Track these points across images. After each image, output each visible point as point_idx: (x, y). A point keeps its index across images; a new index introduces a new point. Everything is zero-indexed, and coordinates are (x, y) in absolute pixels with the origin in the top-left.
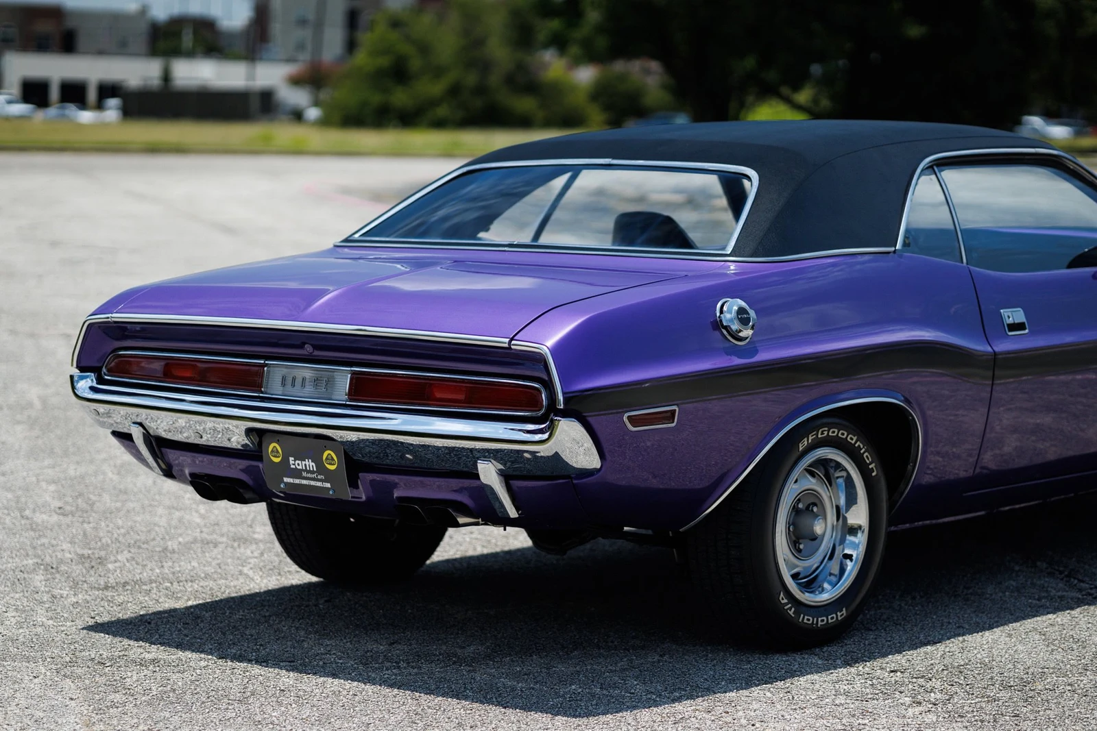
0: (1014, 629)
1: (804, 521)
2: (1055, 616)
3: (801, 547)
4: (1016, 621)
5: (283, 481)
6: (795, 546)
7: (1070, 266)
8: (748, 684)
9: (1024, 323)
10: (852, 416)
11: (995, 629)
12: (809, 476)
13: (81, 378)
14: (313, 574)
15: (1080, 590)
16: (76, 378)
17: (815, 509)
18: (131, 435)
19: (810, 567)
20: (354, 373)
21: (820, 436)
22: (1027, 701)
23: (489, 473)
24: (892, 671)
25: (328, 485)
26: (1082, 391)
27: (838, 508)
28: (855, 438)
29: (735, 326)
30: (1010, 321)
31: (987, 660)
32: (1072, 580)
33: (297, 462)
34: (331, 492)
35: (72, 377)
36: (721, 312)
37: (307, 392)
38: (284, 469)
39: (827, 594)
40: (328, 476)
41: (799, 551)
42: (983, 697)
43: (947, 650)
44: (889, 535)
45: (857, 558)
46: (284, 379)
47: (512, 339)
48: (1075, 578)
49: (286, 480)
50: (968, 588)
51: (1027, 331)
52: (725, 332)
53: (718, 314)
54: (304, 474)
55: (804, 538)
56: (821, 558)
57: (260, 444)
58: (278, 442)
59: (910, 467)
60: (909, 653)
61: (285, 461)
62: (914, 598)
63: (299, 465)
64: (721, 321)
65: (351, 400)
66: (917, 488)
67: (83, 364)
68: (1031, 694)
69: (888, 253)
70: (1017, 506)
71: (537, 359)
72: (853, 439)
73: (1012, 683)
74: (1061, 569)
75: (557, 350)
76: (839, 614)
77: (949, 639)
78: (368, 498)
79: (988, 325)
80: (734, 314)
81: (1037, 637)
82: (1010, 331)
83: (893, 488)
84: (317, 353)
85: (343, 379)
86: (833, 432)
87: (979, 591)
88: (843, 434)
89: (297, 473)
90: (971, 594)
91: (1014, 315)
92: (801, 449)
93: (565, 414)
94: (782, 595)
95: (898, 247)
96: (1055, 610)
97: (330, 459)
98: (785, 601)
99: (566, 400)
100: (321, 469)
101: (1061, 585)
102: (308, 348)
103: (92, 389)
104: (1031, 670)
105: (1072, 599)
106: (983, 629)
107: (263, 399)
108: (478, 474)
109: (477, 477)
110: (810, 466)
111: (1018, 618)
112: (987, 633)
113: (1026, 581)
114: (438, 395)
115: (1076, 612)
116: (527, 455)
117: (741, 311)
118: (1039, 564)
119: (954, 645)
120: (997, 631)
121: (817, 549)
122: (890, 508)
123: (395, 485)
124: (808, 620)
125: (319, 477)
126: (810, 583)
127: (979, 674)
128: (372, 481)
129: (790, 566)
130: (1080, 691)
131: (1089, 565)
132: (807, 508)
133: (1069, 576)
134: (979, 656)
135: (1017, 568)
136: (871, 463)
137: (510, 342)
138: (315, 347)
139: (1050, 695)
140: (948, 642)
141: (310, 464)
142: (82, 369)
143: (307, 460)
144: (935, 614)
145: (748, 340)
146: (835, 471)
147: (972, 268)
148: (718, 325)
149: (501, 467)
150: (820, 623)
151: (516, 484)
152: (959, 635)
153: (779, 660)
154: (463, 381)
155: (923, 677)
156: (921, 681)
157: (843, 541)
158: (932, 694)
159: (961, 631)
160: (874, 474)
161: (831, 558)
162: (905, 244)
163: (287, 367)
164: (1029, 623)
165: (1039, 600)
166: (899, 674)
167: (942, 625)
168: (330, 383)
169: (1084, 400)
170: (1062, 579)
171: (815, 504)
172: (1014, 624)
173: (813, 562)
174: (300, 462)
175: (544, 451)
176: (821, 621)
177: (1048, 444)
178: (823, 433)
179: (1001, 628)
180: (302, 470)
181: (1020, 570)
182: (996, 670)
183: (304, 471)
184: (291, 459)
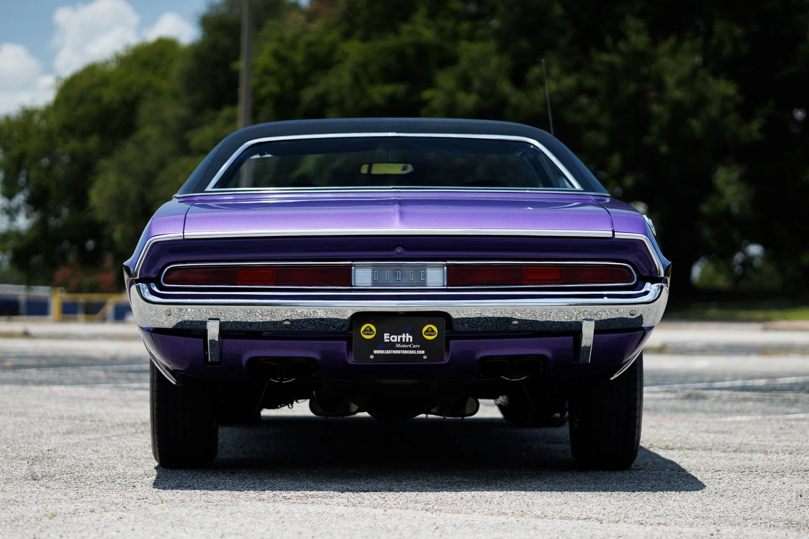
5: (372, 353)
20: (450, 266)
23: (590, 328)
25: (423, 352)
33: (392, 337)
34: (424, 358)
38: (377, 343)
40: (424, 344)
49: (375, 352)
54: (398, 346)
58: (373, 322)
61: (380, 336)
63: (395, 339)
65: (449, 285)
67: (142, 277)
84: (409, 253)
89: (391, 346)
97: (430, 331)
100: (418, 340)
102: (399, 249)
103: (155, 293)
114: (531, 277)
125: (414, 346)
137: (613, 233)
138: (406, 249)
141: (407, 337)
143: (404, 334)
180: (397, 343)
183: (399, 343)
184: (386, 336)
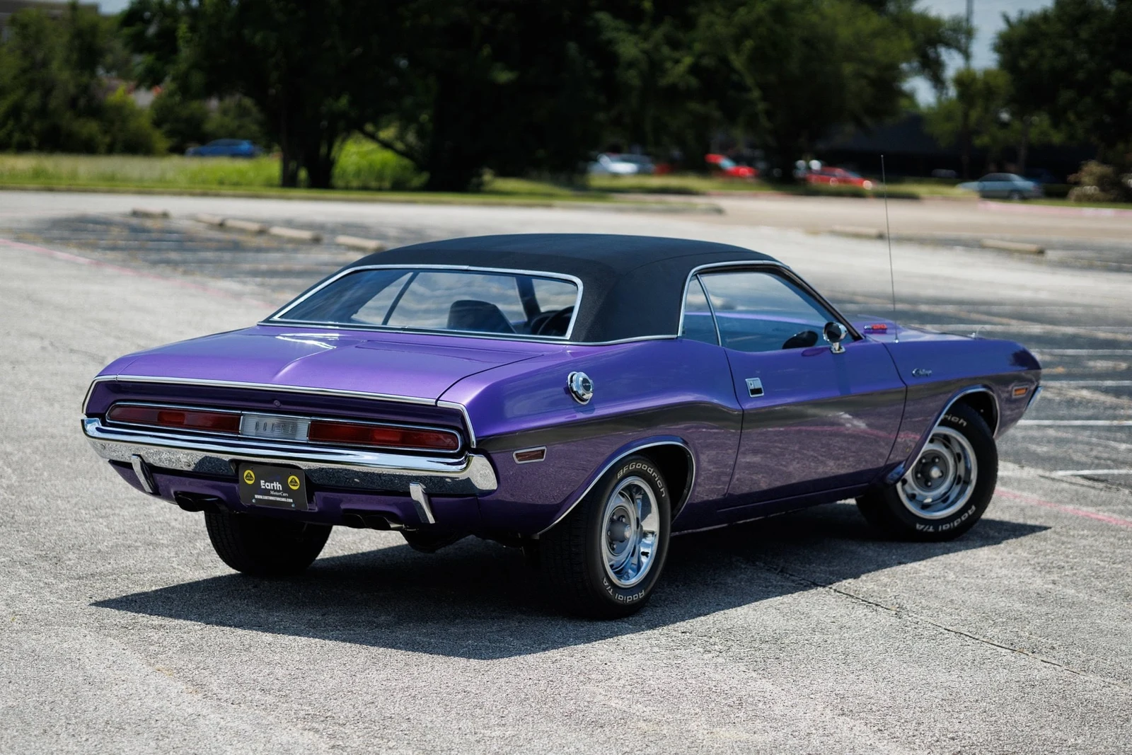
0: (756, 606)
1: (618, 528)
2: (782, 598)
3: (615, 546)
4: (756, 601)
5: (254, 498)
6: (610, 546)
7: (786, 346)
8: (589, 640)
9: (760, 389)
10: (650, 455)
11: (743, 606)
12: (621, 497)
13: (89, 422)
14: (234, 568)
15: (793, 581)
16: (85, 423)
17: (624, 520)
18: (131, 464)
19: (619, 561)
20: (312, 421)
21: (630, 468)
22: (781, 650)
23: (417, 492)
24: (683, 633)
25: (291, 501)
26: (776, 438)
27: (638, 519)
28: (652, 470)
29: (581, 392)
30: (752, 387)
31: (745, 625)
32: (785, 574)
33: (267, 484)
34: (293, 506)
35: (83, 421)
36: (571, 381)
37: (276, 434)
38: (256, 488)
39: (634, 581)
40: (291, 493)
41: (613, 549)
42: (751, 648)
43: (715, 619)
44: (672, 539)
45: (652, 555)
46: (257, 425)
47: (438, 400)
48: (787, 573)
49: (256, 496)
50: (714, 580)
51: (763, 394)
52: (574, 395)
53: (569, 383)
54: (272, 493)
55: (616, 540)
56: (626, 555)
57: (237, 471)
58: (252, 470)
59: (685, 491)
60: (690, 621)
61: (257, 483)
62: (677, 586)
63: (269, 486)
64: (571, 388)
65: (310, 440)
66: (691, 506)
67: (90, 411)
68: (783, 646)
69: (673, 339)
70: (748, 520)
71: (456, 414)
72: (651, 471)
73: (767, 640)
74: (775, 567)
75: (472, 407)
76: (640, 594)
77: (714, 612)
78: (320, 509)
79: (739, 392)
80: (580, 383)
81: (774, 611)
82: (752, 394)
83: (674, 505)
84: (282, 406)
85: (303, 425)
86: (639, 466)
87: (723, 582)
88: (645, 467)
89: (267, 492)
90: (718, 584)
91: (754, 383)
92: (619, 477)
93: (476, 452)
94: (605, 580)
95: (680, 334)
96: (781, 594)
97: (294, 482)
98: (607, 584)
99: (478, 442)
100: (286, 489)
101: (778, 578)
102: (277, 403)
103: (98, 429)
104: (777, 632)
105: (789, 587)
106: (735, 606)
107: (240, 439)
108: (410, 492)
109: (408, 494)
110: (622, 490)
111: (756, 599)
112: (739, 609)
113: (753, 575)
114: (378, 437)
115: (796, 595)
116: (448, 480)
117: (585, 381)
118: (757, 563)
119: (719, 616)
120: (745, 607)
121: (624, 549)
122: (673, 517)
123: (341, 501)
124: (621, 598)
125: (284, 495)
126: (620, 573)
127: (743, 634)
128: (325, 498)
129: (610, 560)
130: (815, 644)
131: (794, 564)
132: (619, 519)
133: (781, 571)
134: (738, 622)
135: (743, 566)
136: (662, 488)
137: (436, 402)
138: (283, 402)
139: (795, 646)
140: (714, 614)
141: (278, 486)
142: (89, 415)
143: (275, 483)
144: (698, 596)
145: (587, 402)
146: (636, 494)
147: (726, 349)
148: (569, 390)
149: (425, 487)
150: (628, 600)
151: (434, 499)
152: (720, 610)
153: (602, 626)
154: (397, 428)
155: (705, 636)
156: (705, 638)
157: (640, 541)
158: (716, 646)
159: (720, 607)
160: (663, 496)
161: (633, 555)
162: (683, 332)
163: (258, 416)
164: (766, 602)
165: (767, 587)
166: (688, 634)
167: (706, 603)
168: (295, 428)
169: (780, 445)
170: (778, 574)
171: (623, 517)
172: (756, 603)
173: (622, 557)
174: (269, 484)
175: (462, 476)
176: (629, 599)
177: (760, 476)
178: (632, 467)
179: (747, 605)
180: (271, 490)
181: (745, 568)
182: (754, 632)
183: (272, 490)
184: (262, 482)
